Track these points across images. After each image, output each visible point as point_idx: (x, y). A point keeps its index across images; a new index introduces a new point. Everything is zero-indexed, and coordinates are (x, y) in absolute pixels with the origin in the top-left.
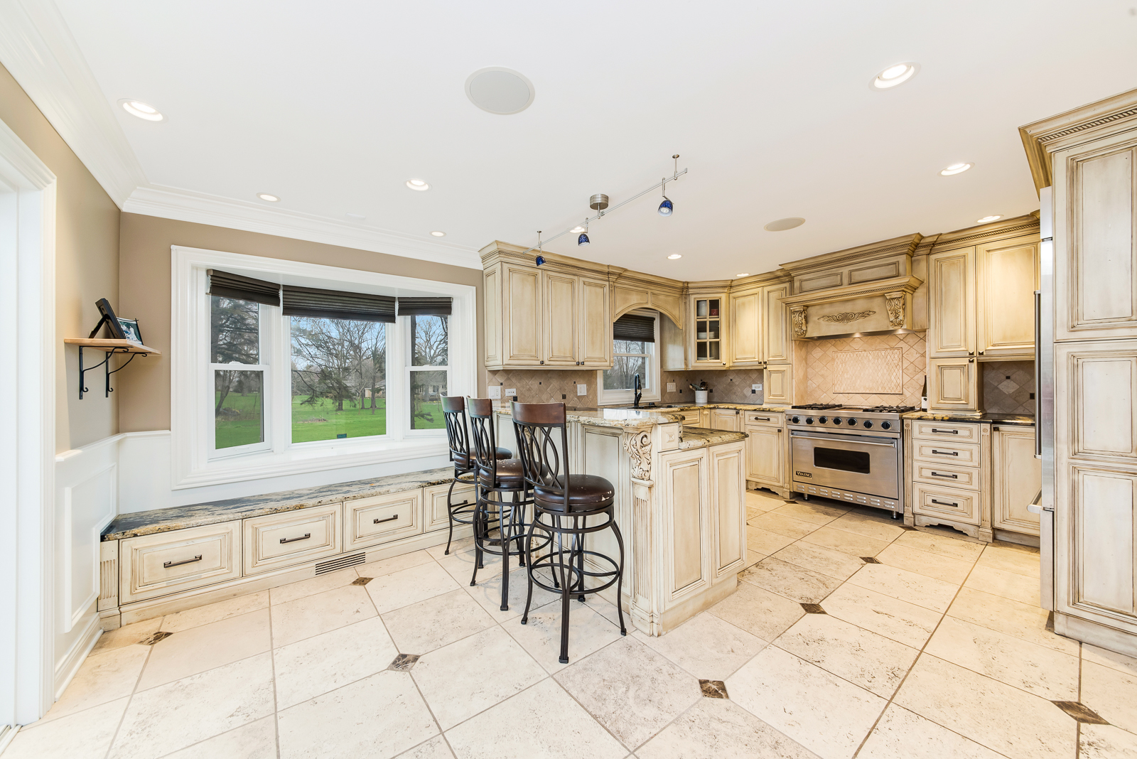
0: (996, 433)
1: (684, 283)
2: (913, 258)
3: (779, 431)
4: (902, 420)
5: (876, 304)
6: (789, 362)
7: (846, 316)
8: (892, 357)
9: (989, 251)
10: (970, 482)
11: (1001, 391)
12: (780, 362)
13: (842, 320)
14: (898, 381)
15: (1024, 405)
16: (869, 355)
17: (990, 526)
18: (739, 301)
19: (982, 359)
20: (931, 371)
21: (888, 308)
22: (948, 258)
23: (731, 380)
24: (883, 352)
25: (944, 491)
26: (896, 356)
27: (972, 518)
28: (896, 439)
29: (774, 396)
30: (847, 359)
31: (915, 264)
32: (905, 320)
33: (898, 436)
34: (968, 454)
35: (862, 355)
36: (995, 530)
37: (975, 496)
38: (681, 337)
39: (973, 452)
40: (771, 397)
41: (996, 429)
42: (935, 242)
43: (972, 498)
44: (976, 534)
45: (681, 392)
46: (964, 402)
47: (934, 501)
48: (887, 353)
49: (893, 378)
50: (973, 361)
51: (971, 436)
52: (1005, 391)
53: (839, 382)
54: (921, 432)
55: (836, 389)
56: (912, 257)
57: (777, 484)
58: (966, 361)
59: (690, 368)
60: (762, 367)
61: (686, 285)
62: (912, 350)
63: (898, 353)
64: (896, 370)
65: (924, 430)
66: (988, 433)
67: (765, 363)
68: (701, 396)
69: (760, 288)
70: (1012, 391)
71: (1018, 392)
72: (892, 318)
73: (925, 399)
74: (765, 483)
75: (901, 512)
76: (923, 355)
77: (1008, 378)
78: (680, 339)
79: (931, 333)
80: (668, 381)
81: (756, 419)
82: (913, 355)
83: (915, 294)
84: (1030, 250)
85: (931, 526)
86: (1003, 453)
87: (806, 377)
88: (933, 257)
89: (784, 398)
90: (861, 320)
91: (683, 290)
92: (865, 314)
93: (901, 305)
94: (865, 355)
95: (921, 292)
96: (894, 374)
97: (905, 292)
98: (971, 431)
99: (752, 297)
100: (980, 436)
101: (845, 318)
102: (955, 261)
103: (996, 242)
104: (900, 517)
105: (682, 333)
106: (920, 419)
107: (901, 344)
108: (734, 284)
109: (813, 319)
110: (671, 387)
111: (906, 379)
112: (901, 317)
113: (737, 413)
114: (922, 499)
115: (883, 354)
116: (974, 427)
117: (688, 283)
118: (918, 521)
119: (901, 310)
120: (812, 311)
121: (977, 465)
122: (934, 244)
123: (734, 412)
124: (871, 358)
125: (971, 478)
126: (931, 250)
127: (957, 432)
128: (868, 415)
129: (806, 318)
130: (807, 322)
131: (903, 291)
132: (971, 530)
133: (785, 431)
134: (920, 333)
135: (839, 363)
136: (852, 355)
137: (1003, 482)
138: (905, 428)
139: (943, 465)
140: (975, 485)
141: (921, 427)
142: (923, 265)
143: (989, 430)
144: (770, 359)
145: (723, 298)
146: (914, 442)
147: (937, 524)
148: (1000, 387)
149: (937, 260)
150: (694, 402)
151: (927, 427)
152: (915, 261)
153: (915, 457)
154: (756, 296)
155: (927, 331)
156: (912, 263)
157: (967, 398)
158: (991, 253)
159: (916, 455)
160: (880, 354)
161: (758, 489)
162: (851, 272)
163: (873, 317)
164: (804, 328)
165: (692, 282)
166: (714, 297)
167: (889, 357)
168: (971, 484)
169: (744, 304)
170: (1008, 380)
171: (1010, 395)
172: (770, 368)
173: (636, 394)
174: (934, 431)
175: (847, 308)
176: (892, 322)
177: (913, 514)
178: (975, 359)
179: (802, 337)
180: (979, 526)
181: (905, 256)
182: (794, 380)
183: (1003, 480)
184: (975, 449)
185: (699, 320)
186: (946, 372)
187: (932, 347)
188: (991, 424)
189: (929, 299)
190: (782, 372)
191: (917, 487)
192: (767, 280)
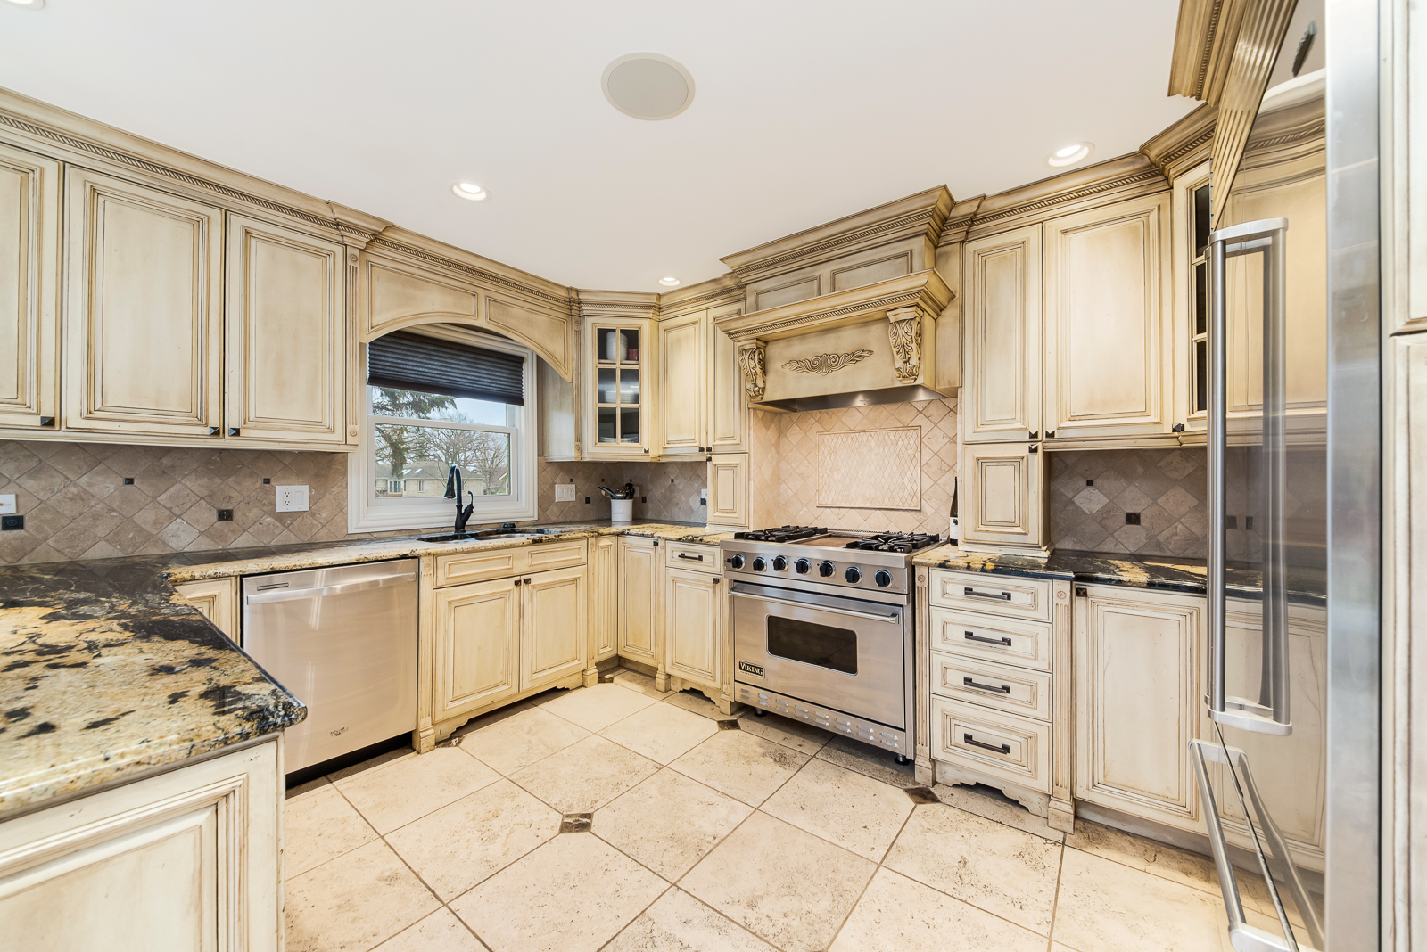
0: (1080, 601)
1: (569, 289)
2: (938, 250)
3: (716, 581)
4: (912, 568)
5: (874, 337)
6: (743, 449)
7: (826, 361)
8: (906, 442)
9: (1065, 232)
10: (1033, 702)
11: (1078, 508)
12: (731, 449)
13: (820, 367)
14: (915, 488)
15: (1116, 534)
16: (870, 438)
17: (1068, 797)
18: (673, 335)
19: (1053, 446)
20: (966, 470)
21: (892, 341)
22: (997, 248)
23: (672, 481)
24: (892, 434)
25: (987, 719)
26: (912, 442)
27: (1036, 778)
28: (902, 606)
29: (723, 511)
30: (837, 446)
31: (941, 262)
32: (922, 367)
33: (903, 600)
34: (1029, 643)
35: (860, 439)
36: (1077, 803)
37: (1043, 733)
38: (570, 397)
39: (1040, 639)
40: (718, 514)
41: (1081, 593)
42: (975, 214)
43: (1036, 737)
44: (1044, 809)
45: (588, 500)
46: (1019, 530)
47: (968, 738)
48: (898, 436)
49: (906, 481)
50: (1034, 451)
51: (1035, 606)
52: (1086, 507)
53: (826, 488)
54: (944, 594)
55: (821, 499)
56: (936, 248)
57: (711, 684)
58: (1023, 450)
59: (587, 458)
60: (704, 459)
61: (574, 295)
62: (936, 431)
63: (915, 436)
64: (912, 467)
65: (950, 588)
66: (1067, 602)
67: (709, 450)
68: (621, 509)
69: (703, 312)
70: (1096, 508)
71: (1107, 511)
72: (899, 364)
73: (956, 522)
74: (696, 681)
75: (910, 756)
76: (953, 440)
77: (1090, 483)
78: (568, 400)
79: (966, 396)
80: (557, 480)
81: (683, 556)
82: (937, 441)
83: (941, 320)
84: (1137, 228)
85: (963, 786)
86: (1094, 643)
87: (777, 478)
88: (970, 247)
89: (735, 515)
90: (849, 368)
91: (572, 305)
92: (856, 356)
93: (914, 334)
94: (865, 439)
95: (950, 314)
96: (909, 474)
97: (923, 310)
98: (1034, 595)
99: (690, 329)
100: (1052, 606)
101: (823, 364)
102: (1008, 254)
103: (1077, 214)
104: (908, 764)
105: (572, 389)
106: (943, 565)
107: (920, 420)
108: (664, 302)
109: (775, 366)
110: (565, 493)
111: (927, 482)
112: (914, 361)
113: (656, 544)
114: (948, 730)
115: (892, 438)
116: (1041, 586)
117: (578, 291)
118: (941, 773)
119: (914, 345)
120: (774, 351)
121: (1045, 666)
122: (973, 219)
123: (650, 541)
124: (873, 444)
125: (1035, 695)
126: (967, 232)
127: (1009, 597)
128: (855, 556)
129: (763, 364)
130: (765, 371)
131: (917, 305)
132: (1034, 803)
133: (725, 582)
134: (948, 396)
135: (826, 453)
136: (845, 440)
137: (1092, 707)
138: (917, 583)
139: (986, 662)
140: (1042, 710)
141: (945, 582)
142: (954, 262)
143: (1069, 594)
144: (717, 442)
145: (646, 329)
146: (934, 611)
147: (973, 784)
148: (1077, 500)
149: (978, 253)
150: (607, 521)
151: (956, 583)
152: (941, 255)
153: (934, 645)
154: (697, 326)
155: (959, 391)
156: (936, 259)
157: (1025, 521)
158: (1068, 236)
159: (937, 642)
160: (886, 437)
161: (684, 691)
162: (834, 273)
163: (868, 361)
164: (760, 384)
165: (585, 292)
166: (630, 324)
167: (900, 443)
168: (1035, 708)
169: (679, 341)
170: (1090, 488)
171: (1093, 516)
172: (716, 459)
173: (459, 507)
174: (968, 591)
175: (827, 345)
176: (898, 370)
177: (933, 761)
178: (1040, 444)
179: (758, 400)
180: (1050, 796)
181: (922, 238)
182: (752, 483)
183: (1093, 701)
184: (1042, 631)
185: (601, 366)
186: (991, 471)
187: (967, 424)
188: (1072, 580)
189: (963, 328)
190: (733, 467)
191: (939, 706)
192: (713, 296)
